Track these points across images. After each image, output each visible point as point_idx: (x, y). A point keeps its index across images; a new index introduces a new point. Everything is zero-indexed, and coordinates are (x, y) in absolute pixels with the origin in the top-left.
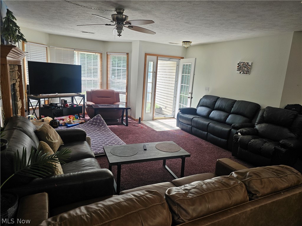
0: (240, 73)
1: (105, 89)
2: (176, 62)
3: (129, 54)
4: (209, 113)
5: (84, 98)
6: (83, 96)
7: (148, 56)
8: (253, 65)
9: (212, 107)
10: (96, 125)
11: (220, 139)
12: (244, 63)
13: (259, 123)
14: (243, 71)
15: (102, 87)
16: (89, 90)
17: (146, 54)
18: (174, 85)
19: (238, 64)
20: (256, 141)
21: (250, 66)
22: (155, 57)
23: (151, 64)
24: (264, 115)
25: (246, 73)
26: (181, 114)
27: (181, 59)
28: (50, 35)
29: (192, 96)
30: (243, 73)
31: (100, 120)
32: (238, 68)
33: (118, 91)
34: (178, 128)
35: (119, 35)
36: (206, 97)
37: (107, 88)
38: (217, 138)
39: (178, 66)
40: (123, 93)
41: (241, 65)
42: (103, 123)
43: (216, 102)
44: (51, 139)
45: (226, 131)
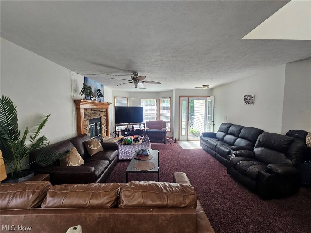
0: (246, 104)
1: (159, 120)
2: (205, 100)
3: (171, 98)
4: (224, 136)
5: (144, 126)
6: (144, 124)
7: (181, 98)
8: (256, 96)
9: (227, 132)
10: (144, 142)
11: (223, 158)
12: (248, 96)
13: (257, 147)
14: (248, 102)
15: (157, 119)
16: (148, 121)
17: (180, 97)
18: (204, 116)
19: (244, 97)
20: (244, 163)
21: (253, 98)
22: (187, 98)
23: (184, 103)
24: (261, 140)
25: (251, 104)
26: (202, 137)
27: (208, 98)
28: (130, 92)
29: (213, 123)
30: (248, 104)
31: (147, 139)
32: (244, 101)
33: (165, 121)
34: (201, 148)
35: (136, 87)
36: (224, 124)
37: (160, 119)
38: (221, 157)
39: (206, 102)
40: (169, 122)
41: (246, 98)
42: (148, 141)
43: (229, 128)
44: (91, 147)
45: (226, 152)
